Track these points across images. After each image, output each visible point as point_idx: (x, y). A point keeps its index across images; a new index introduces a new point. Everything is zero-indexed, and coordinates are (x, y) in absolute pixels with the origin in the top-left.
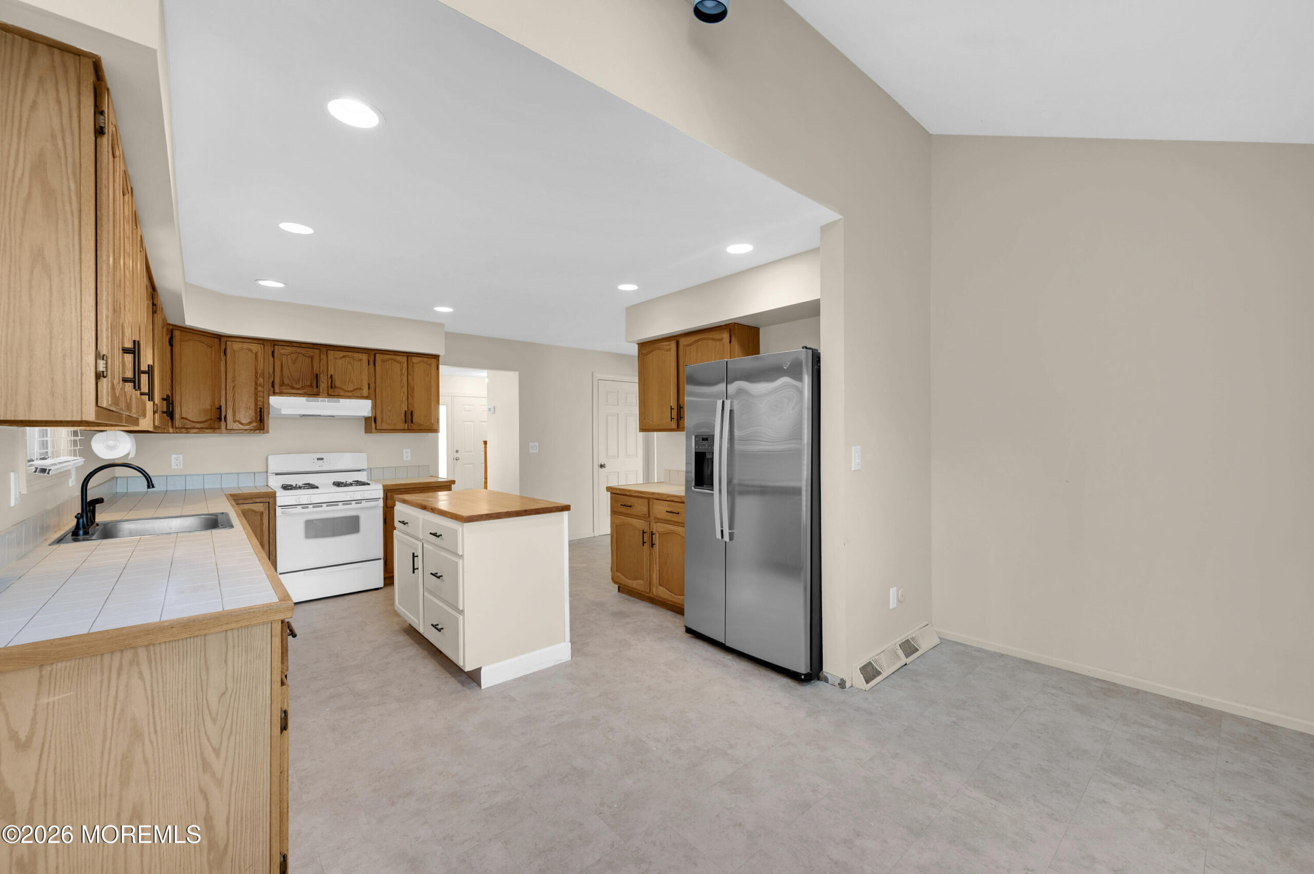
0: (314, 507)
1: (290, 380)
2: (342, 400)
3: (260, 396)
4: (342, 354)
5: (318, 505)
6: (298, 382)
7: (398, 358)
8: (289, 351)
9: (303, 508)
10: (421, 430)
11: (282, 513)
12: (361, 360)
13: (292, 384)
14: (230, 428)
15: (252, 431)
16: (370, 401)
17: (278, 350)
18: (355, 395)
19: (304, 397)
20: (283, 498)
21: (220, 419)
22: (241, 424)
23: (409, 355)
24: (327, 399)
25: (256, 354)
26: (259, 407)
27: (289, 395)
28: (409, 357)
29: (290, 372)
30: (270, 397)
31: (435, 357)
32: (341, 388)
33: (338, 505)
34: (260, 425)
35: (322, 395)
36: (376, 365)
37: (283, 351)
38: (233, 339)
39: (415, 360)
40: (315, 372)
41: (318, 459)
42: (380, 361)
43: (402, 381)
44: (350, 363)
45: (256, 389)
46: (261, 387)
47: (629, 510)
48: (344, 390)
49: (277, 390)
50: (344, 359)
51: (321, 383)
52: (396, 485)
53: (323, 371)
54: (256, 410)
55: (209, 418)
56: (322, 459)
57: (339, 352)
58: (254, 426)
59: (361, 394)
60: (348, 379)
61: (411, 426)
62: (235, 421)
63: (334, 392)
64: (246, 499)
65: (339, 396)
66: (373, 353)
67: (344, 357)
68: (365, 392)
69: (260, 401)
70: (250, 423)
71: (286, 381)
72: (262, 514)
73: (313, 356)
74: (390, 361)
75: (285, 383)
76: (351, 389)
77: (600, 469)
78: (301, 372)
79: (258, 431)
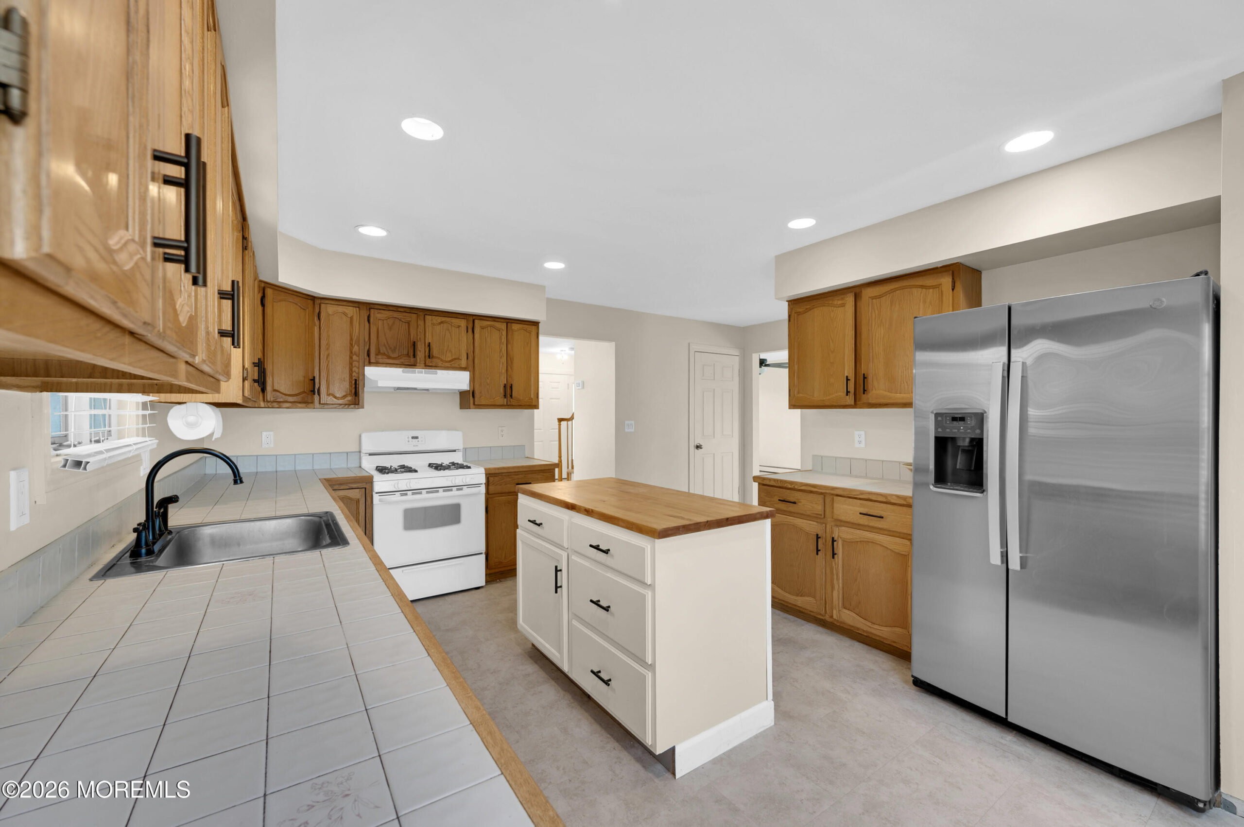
0: (413, 494)
1: (386, 348)
2: (440, 372)
3: (355, 366)
4: (440, 319)
5: (417, 491)
6: (394, 351)
7: (498, 325)
8: (386, 316)
9: (402, 495)
10: (521, 405)
11: (380, 500)
12: (459, 327)
13: (388, 353)
14: (323, 403)
15: (347, 406)
16: (468, 373)
17: (375, 315)
18: (453, 365)
19: (400, 367)
20: (381, 483)
21: (313, 391)
22: (335, 397)
23: (509, 321)
24: (423, 370)
25: (351, 318)
26: (354, 378)
27: (385, 365)
28: (509, 324)
29: (386, 339)
30: (365, 367)
31: (535, 324)
32: (438, 358)
33: (437, 492)
34: (355, 399)
35: (419, 366)
36: (475, 332)
37: (379, 316)
38: (327, 302)
39: (515, 327)
40: (412, 339)
41: (413, 438)
42: (479, 327)
43: (501, 351)
44: (448, 330)
45: (351, 358)
46: (356, 355)
47: (792, 508)
48: (442, 360)
49: (373, 360)
50: (442, 325)
51: (418, 352)
52: (498, 469)
53: (420, 338)
54: (350, 382)
55: (302, 391)
56: (417, 438)
57: (437, 317)
58: (349, 401)
59: (459, 365)
60: (446, 348)
61: (510, 401)
62: (329, 395)
63: (431, 362)
64: (341, 484)
65: (436, 367)
66: (471, 319)
67: (442, 322)
68: (464, 363)
69: (355, 371)
70: (344, 397)
71: (383, 350)
72: (358, 501)
73: (411, 321)
74: (489, 328)
75: (381, 352)
76: (449, 360)
77: (696, 450)
78: (397, 338)
79: (352, 406)
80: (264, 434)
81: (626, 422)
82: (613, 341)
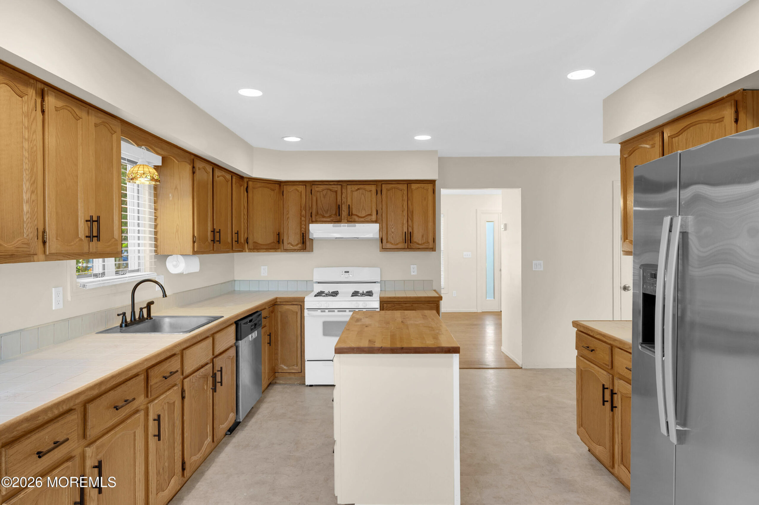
0: (329, 311)
1: (322, 211)
2: (357, 225)
3: (303, 224)
4: (356, 187)
5: (331, 310)
6: (327, 212)
7: (400, 186)
8: (322, 189)
9: (322, 311)
10: (419, 248)
11: (308, 314)
12: (371, 191)
13: (323, 214)
14: (285, 249)
15: (299, 250)
16: (378, 224)
17: (316, 188)
18: (366, 220)
19: (331, 223)
20: (310, 302)
21: (279, 242)
22: (292, 245)
23: (409, 183)
24: (346, 224)
25: (301, 192)
26: (302, 232)
27: (321, 222)
28: (409, 184)
29: (322, 205)
30: (310, 224)
31: (432, 182)
32: (357, 215)
33: (345, 311)
34: (303, 246)
35: (344, 222)
36: (383, 194)
37: (317, 189)
38: (288, 184)
39: (414, 186)
40: (338, 203)
41: (346, 272)
42: (385, 190)
43: (403, 206)
44: (363, 194)
45: (301, 219)
46: (304, 217)
47: (591, 355)
48: (358, 216)
49: (314, 220)
50: (358, 191)
51: (343, 212)
52: (390, 298)
53: (344, 202)
54: (301, 235)
55: (272, 241)
56: (348, 272)
57: (355, 186)
58: (299, 247)
59: (370, 219)
60: (361, 207)
61: (410, 245)
62: (288, 244)
63: (351, 218)
64: (287, 302)
65: (355, 222)
66: (380, 184)
67: (358, 189)
68: (374, 217)
69: (303, 228)
70: (297, 244)
71: (320, 212)
72: (297, 313)
73: (337, 191)
74: (394, 189)
75: (319, 213)
76: (364, 216)
77: (623, 291)
78: (329, 204)
79: (302, 250)
80: (262, 267)
81: (534, 262)
82: (520, 187)
